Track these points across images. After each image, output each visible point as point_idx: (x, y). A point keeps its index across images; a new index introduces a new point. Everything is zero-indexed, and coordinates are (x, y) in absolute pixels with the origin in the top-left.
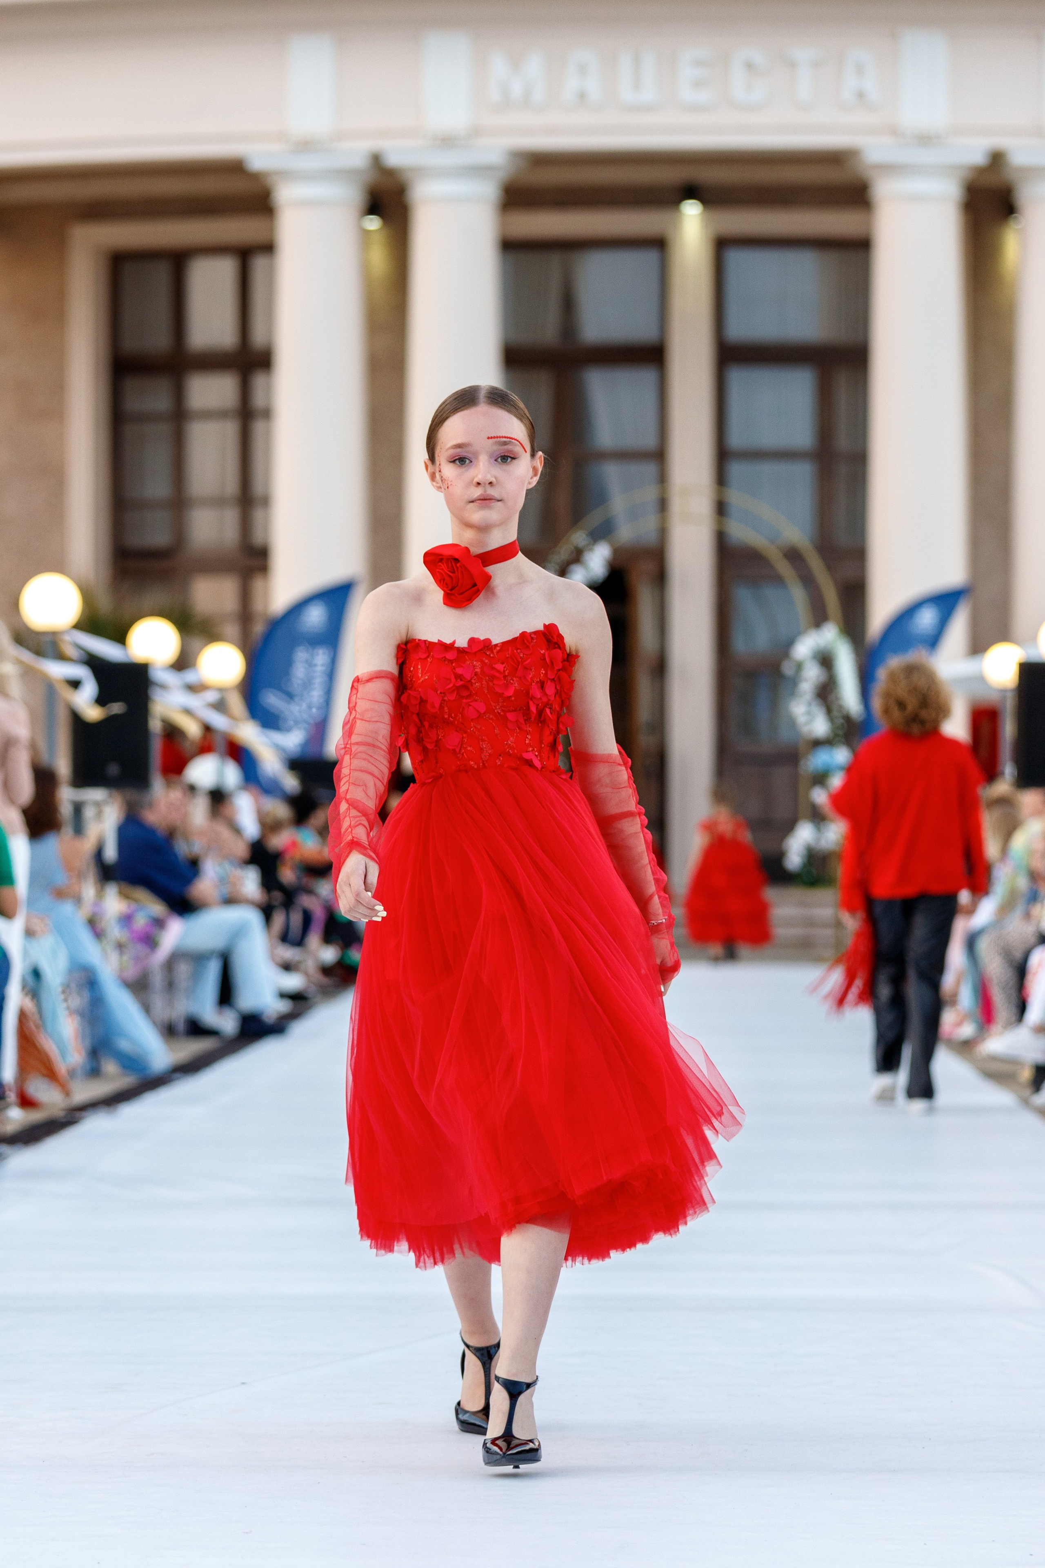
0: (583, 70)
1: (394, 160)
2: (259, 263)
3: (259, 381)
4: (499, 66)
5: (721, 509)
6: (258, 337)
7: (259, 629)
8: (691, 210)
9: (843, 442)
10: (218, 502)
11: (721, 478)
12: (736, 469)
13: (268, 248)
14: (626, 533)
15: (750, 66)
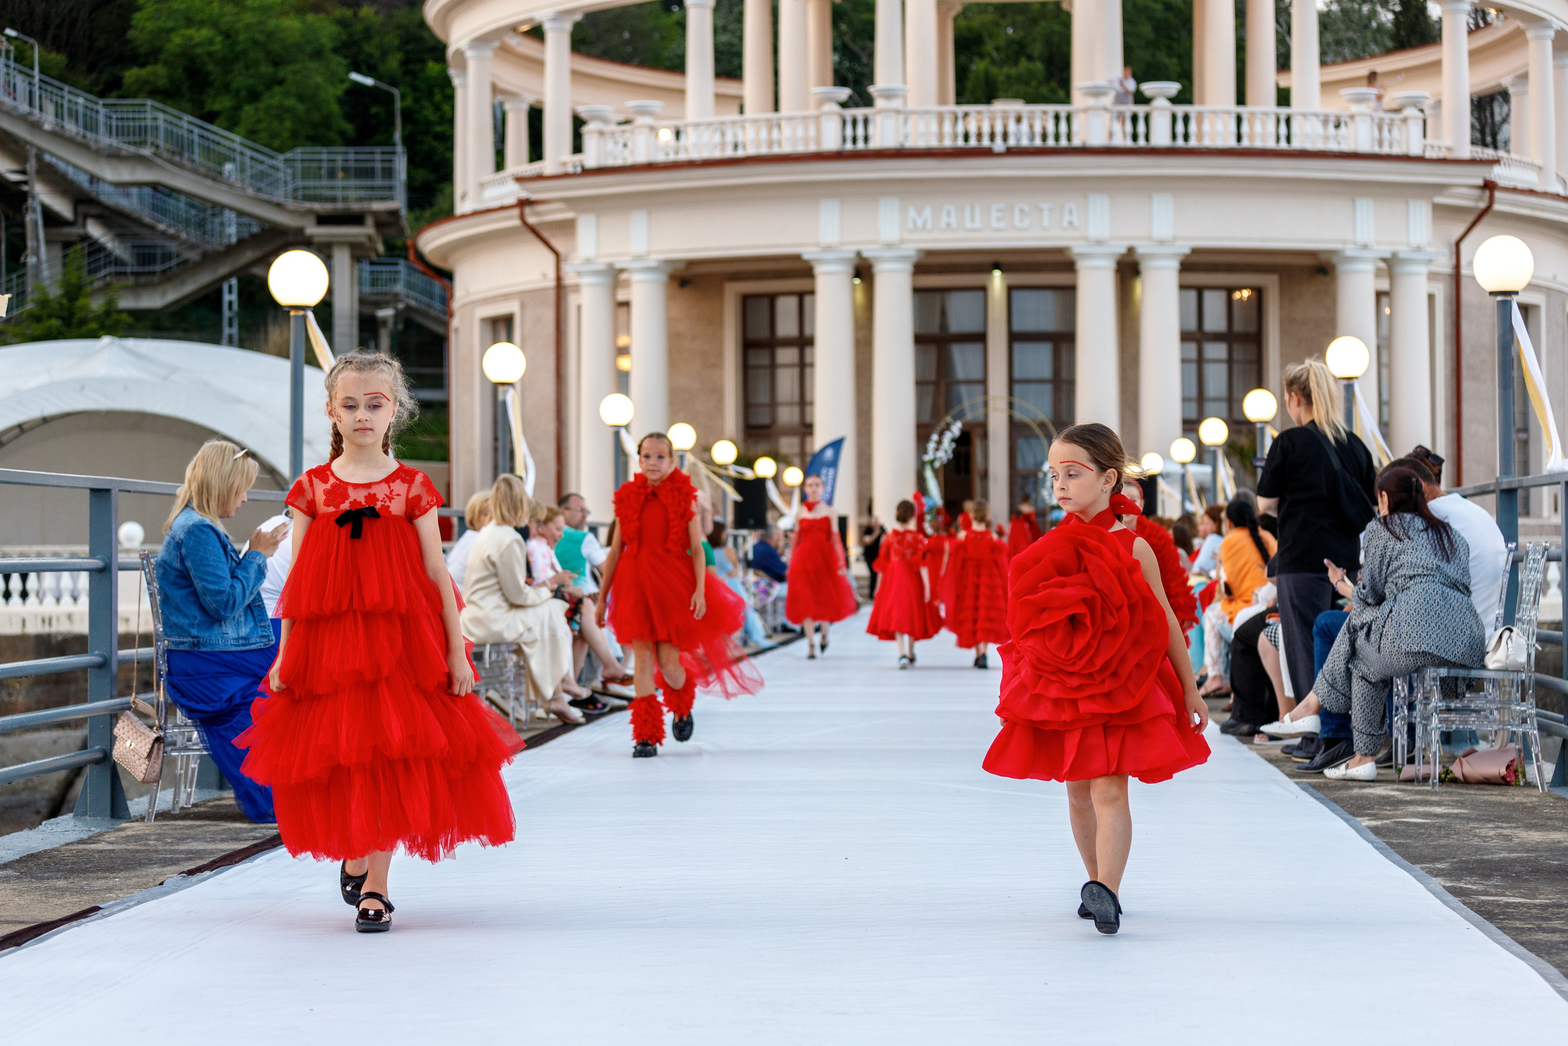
0: (949, 214)
1: (865, 254)
2: (807, 299)
3: (808, 350)
4: (912, 212)
5: (1011, 406)
6: (807, 332)
7: (808, 459)
8: (997, 274)
9: (1064, 375)
10: (790, 404)
11: (1011, 393)
12: (1017, 388)
13: (812, 292)
14: (969, 416)
15: (1022, 211)
